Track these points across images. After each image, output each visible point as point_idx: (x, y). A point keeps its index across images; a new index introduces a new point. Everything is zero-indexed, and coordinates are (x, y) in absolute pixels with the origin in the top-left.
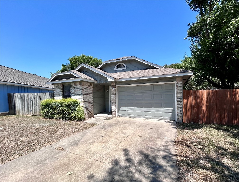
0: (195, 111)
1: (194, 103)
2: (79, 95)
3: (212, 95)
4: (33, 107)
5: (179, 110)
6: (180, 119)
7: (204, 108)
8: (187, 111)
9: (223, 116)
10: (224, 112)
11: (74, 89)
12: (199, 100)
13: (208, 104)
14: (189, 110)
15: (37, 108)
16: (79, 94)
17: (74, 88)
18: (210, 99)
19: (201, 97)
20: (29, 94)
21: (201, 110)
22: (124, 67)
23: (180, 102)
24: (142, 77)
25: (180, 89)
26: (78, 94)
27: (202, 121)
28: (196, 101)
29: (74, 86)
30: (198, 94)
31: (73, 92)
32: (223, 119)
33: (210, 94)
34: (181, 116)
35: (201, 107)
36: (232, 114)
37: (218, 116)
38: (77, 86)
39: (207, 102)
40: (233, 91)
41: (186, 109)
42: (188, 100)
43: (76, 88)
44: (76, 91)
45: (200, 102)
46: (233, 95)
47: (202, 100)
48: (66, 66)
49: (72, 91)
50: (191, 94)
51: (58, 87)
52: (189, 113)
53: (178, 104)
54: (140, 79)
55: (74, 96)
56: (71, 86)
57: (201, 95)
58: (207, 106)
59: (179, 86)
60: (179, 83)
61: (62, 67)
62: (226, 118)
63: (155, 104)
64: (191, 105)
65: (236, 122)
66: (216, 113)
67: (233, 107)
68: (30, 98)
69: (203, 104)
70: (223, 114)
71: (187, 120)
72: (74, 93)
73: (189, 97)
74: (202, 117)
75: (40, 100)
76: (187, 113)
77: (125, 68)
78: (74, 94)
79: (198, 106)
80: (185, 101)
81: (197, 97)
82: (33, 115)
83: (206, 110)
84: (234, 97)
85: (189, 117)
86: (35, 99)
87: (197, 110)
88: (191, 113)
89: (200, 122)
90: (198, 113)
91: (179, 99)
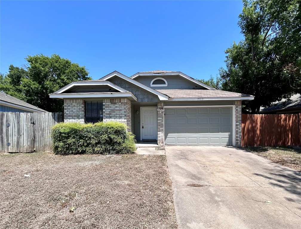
0: (251, 135)
1: (251, 127)
2: (120, 118)
3: (264, 119)
4: (15, 138)
5: (239, 134)
6: (239, 144)
7: (258, 132)
8: (245, 135)
9: (272, 138)
10: (272, 135)
11: (110, 109)
12: (254, 125)
13: (261, 128)
14: (246, 134)
15: (25, 138)
16: (121, 116)
17: (110, 107)
18: (263, 123)
19: (256, 122)
20: (5, 113)
21: (256, 134)
22: (165, 83)
23: (239, 127)
24: (203, 98)
25: (239, 113)
26: (118, 116)
27: (257, 144)
28: (252, 125)
29: (110, 103)
30: (254, 118)
31: (108, 112)
32: (271, 142)
33: (263, 118)
34: (240, 140)
35: (256, 131)
36: (278, 136)
37: (268, 138)
38: (115, 103)
39: (260, 126)
40: (279, 116)
41: (243, 133)
42: (245, 124)
43: (114, 107)
44: (113, 111)
45: (255, 126)
46: (279, 120)
47: (257, 124)
48: (17, 68)
49: (106, 111)
50: (248, 118)
51: (75, 104)
52: (246, 137)
53: (237, 128)
54: (200, 100)
55: (110, 119)
56: (104, 104)
57: (256, 119)
58: (260, 130)
59: (239, 110)
60: (238, 107)
61: (10, 69)
62: (274, 140)
63: (211, 128)
64: (248, 129)
65: (280, 143)
66: (267, 136)
67: (279, 130)
68: (7, 121)
69: (257, 128)
70: (272, 137)
71: (244, 144)
72: (110, 114)
73: (246, 121)
74: (257, 140)
75: (32, 125)
76: (245, 137)
77: (166, 85)
78: (110, 116)
79: (253, 130)
80: (243, 125)
81: (253, 121)
82: (15, 153)
83: (260, 134)
84: (280, 121)
85: (246, 141)
86: (18, 123)
87: (252, 134)
88: (248, 137)
89: (255, 145)
90: (253, 137)
91: (239, 124)
